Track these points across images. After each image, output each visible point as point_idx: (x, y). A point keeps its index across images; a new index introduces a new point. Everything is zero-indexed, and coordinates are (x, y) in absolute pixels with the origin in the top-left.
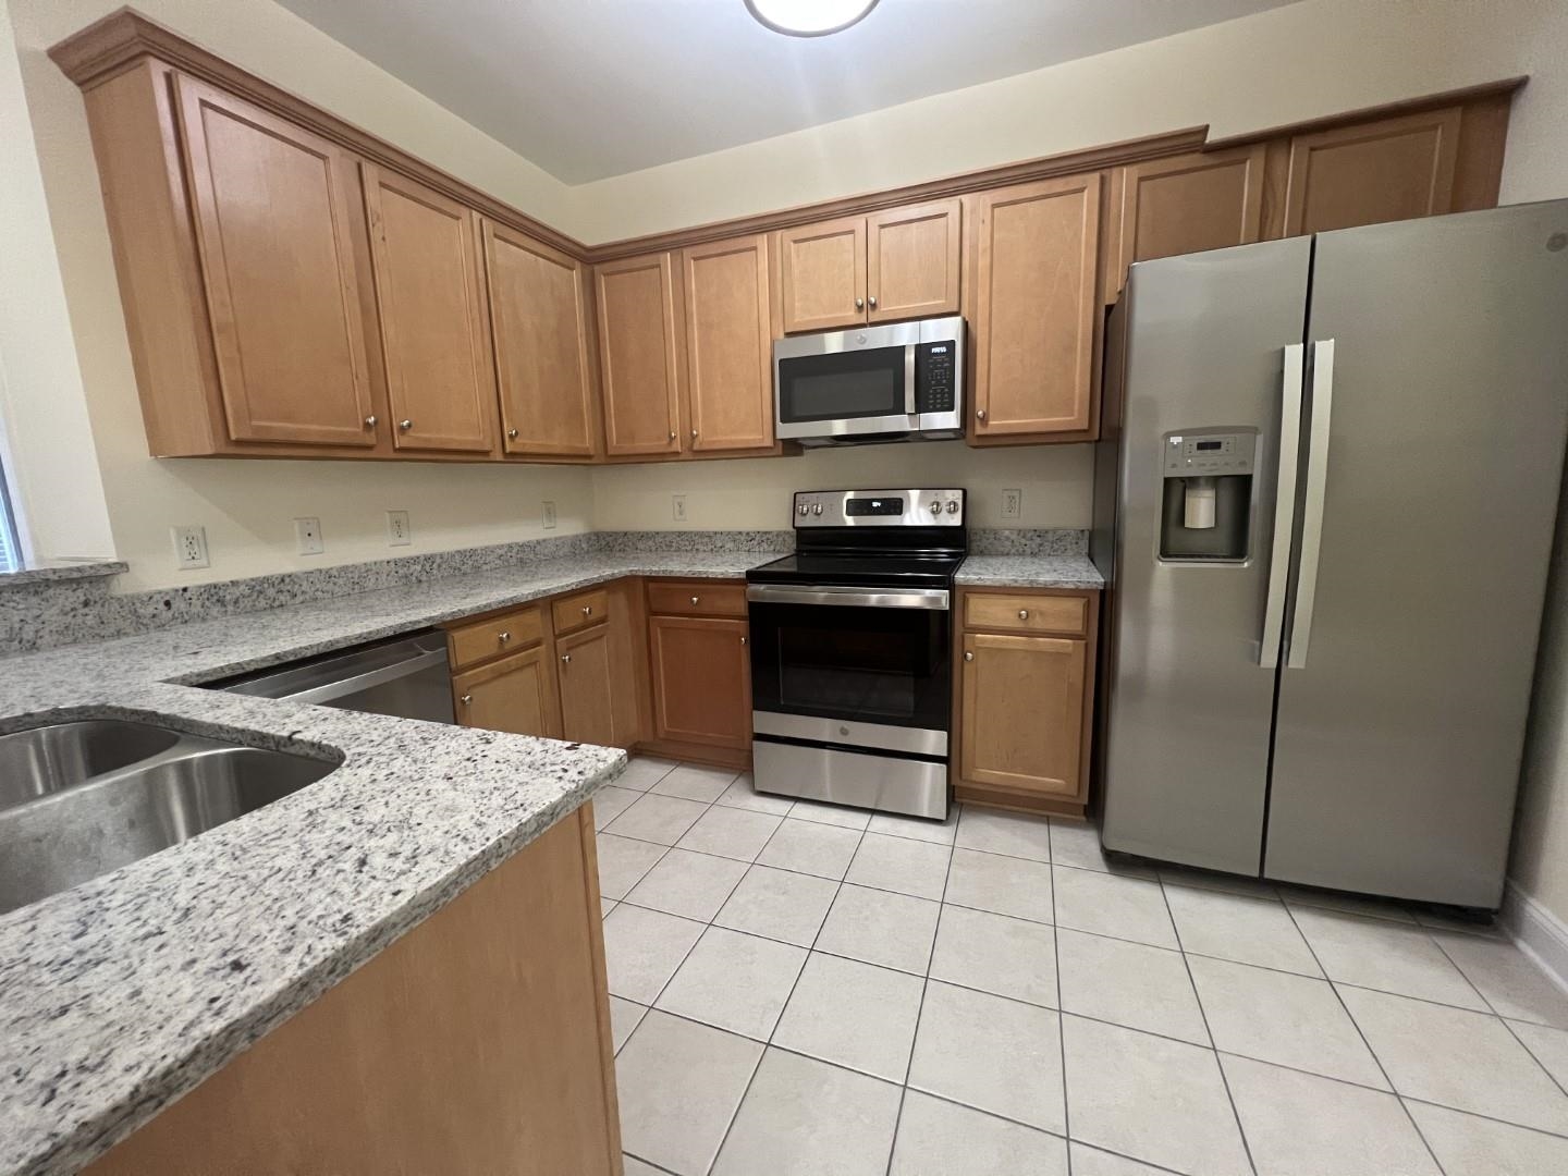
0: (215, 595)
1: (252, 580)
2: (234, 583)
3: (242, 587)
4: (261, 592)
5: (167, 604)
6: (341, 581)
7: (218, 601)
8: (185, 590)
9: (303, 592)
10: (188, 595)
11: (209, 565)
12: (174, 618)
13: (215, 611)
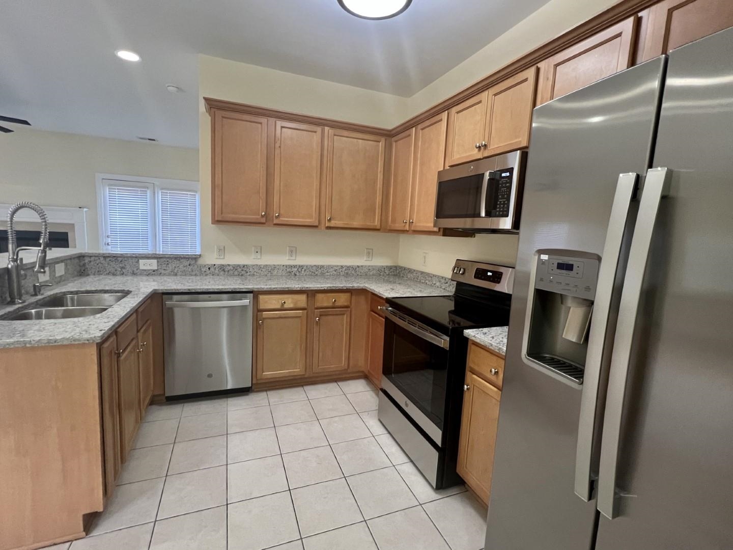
0: (222, 268)
1: (234, 265)
2: (229, 265)
3: (231, 267)
4: (236, 269)
5: (209, 268)
6: (264, 270)
7: (223, 270)
8: (214, 265)
9: (250, 272)
10: (215, 267)
11: (224, 258)
12: (210, 273)
13: (222, 273)
